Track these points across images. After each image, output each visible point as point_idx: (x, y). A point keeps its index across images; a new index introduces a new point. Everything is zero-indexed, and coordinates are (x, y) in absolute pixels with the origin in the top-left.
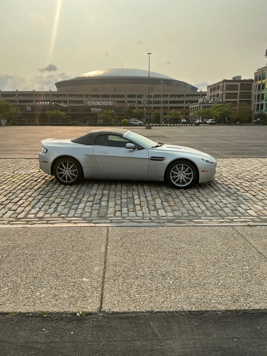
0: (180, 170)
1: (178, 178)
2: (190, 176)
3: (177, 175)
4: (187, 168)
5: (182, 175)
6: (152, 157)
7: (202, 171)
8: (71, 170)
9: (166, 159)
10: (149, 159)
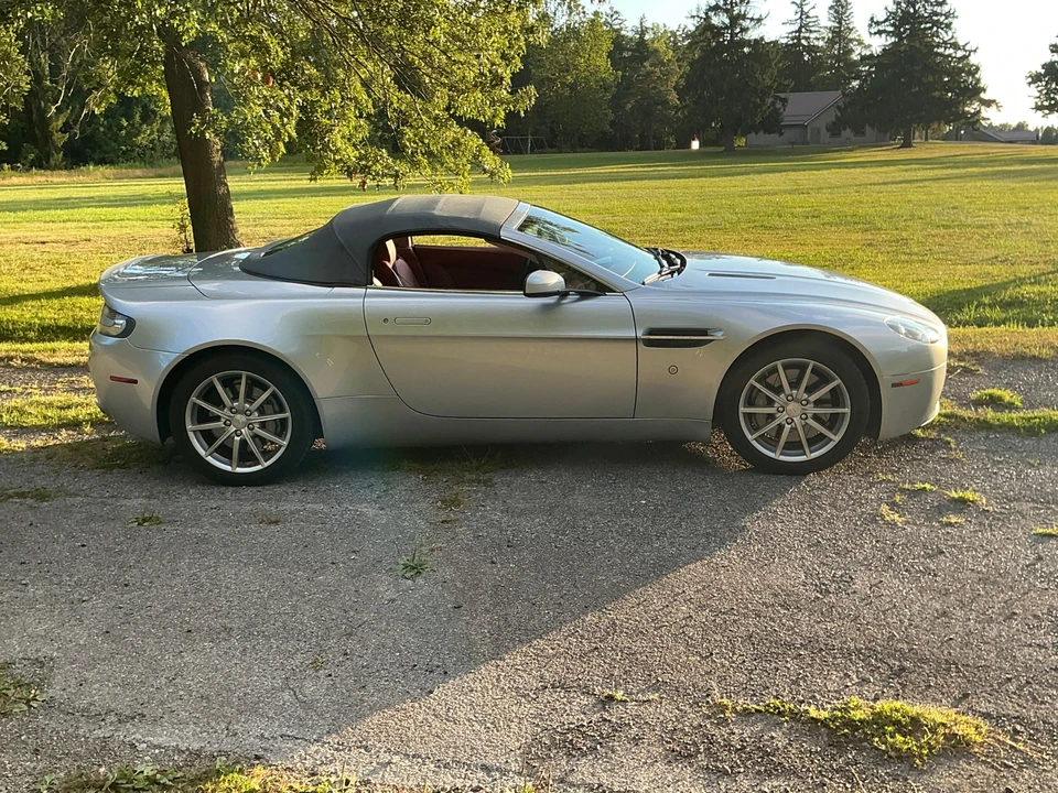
0: (779, 390)
1: (781, 427)
2: (835, 399)
3: (771, 417)
4: (803, 368)
5: (794, 410)
6: (652, 332)
7: (894, 385)
8: (256, 414)
9: (719, 335)
10: (637, 339)
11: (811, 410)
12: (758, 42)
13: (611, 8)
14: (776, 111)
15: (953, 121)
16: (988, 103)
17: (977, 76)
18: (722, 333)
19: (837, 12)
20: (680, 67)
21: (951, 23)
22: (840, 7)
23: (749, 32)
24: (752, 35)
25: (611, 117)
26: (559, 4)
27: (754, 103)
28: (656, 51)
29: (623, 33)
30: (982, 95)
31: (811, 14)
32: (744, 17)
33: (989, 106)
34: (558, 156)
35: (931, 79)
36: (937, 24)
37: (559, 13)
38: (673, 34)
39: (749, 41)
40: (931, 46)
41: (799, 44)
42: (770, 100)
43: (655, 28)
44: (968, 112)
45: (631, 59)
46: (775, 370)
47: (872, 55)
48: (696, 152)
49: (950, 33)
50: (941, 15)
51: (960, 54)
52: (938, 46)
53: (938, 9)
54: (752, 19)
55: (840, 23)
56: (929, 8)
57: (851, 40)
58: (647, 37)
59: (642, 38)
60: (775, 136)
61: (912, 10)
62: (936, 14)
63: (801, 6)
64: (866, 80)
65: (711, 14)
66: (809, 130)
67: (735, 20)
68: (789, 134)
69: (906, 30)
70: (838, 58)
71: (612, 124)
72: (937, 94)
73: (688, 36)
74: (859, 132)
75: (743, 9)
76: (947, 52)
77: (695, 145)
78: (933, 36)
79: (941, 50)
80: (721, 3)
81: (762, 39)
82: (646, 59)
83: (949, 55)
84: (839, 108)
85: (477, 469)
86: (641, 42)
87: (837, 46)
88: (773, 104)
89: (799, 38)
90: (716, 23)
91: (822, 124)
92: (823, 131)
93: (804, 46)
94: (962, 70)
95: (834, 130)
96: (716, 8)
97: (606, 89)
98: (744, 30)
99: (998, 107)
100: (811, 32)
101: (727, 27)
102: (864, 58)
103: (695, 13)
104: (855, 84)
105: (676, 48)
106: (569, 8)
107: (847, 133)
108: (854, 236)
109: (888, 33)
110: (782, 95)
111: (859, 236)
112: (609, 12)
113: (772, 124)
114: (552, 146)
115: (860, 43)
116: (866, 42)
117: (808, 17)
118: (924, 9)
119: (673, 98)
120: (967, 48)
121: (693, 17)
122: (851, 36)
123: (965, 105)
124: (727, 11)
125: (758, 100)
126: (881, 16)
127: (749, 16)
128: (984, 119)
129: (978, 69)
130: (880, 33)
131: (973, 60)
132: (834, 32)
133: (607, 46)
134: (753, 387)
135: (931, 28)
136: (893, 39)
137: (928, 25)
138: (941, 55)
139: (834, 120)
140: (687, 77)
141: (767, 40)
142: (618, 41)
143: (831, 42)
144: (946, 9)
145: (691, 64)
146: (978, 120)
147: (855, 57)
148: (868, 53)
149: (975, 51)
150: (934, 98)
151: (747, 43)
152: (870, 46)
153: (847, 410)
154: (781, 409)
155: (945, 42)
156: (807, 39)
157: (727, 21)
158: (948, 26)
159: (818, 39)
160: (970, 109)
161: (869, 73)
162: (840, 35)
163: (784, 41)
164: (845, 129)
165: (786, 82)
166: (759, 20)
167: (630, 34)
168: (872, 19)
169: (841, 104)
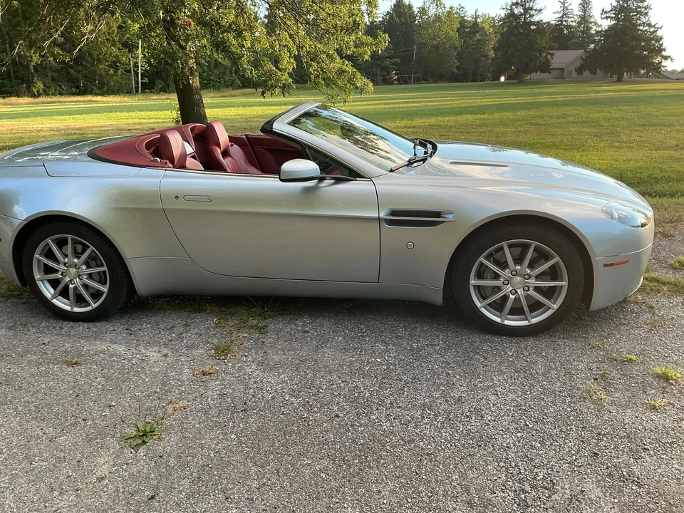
0: (503, 265)
1: (506, 297)
3: (498, 289)
5: (518, 283)
6: (394, 213)
7: (605, 265)
8: (84, 267)
9: (450, 217)
10: (379, 219)
11: (533, 282)
12: (539, 23)
13: (460, 5)
14: (548, 60)
15: (646, 67)
16: (666, 58)
17: (661, 42)
18: (453, 215)
19: (583, 6)
20: (496, 36)
21: (648, 12)
22: (585, 4)
23: (534, 17)
24: (536, 19)
25: (457, 64)
26: (431, 3)
27: (536, 56)
28: (483, 28)
29: (465, 18)
30: (664, 53)
31: (569, 8)
32: (532, 9)
33: (666, 59)
34: (427, 85)
35: (634, 43)
36: (640, 13)
37: (431, 8)
38: (493, 19)
39: (534, 22)
40: (635, 25)
41: (562, 24)
42: (545, 54)
43: (484, 15)
44: (655, 63)
45: (470, 33)
46: (501, 249)
47: (602, 31)
48: (503, 83)
49: (647, 18)
50: (643, 8)
51: (652, 30)
52: (639, 25)
53: (641, 4)
54: (536, 10)
55: (585, 13)
56: (636, 4)
57: (591, 23)
58: (479, 20)
59: (476, 21)
60: (546, 75)
61: (626, 5)
62: (639, 7)
63: (563, 3)
64: (598, 44)
65: (514, 7)
66: (565, 71)
67: (526, 10)
68: (554, 73)
69: (621, 16)
70: (583, 32)
71: (457, 67)
72: (637, 52)
73: (501, 20)
74: (594, 73)
75: (531, 4)
76: (645, 29)
77: (502, 79)
78: (637, 20)
79: (641, 28)
80: (519, 1)
81: (542, 21)
82: (477, 32)
83: (646, 31)
84: (582, 59)
85: (260, 315)
86: (475, 24)
87: (582, 26)
88: (546, 56)
89: (562, 21)
90: (516, 13)
91: (573, 68)
92: (574, 72)
93: (564, 25)
94: (652, 39)
95: (580, 71)
96: (516, 4)
97: (455, 48)
98: (532, 16)
99: (671, 60)
100: (569, 17)
101: (522, 14)
102: (597, 32)
103: (504, 7)
104: (592, 46)
105: (494, 26)
106: (437, 4)
107: (587, 73)
108: (586, 130)
109: (612, 18)
110: (551, 52)
111: (590, 130)
112: (458, 7)
113: (545, 68)
114: (424, 80)
115: (596, 24)
116: (599, 24)
117: (567, 9)
118: (633, 5)
119: (492, 54)
120: (656, 26)
121: (504, 9)
122: (591, 20)
123: (653, 59)
124: (522, 5)
125: (538, 54)
126: (608, 8)
127: (535, 8)
128: (664, 66)
129: (661, 38)
130: (607, 18)
131: (659, 33)
132: (581, 18)
133: (456, 25)
134: (482, 264)
135: (636, 15)
136: (614, 22)
137: (635, 14)
138: (641, 30)
139: (579, 65)
140: (499, 41)
141: (544, 22)
142: (463, 22)
143: (580, 23)
144: (645, 4)
145: (501, 35)
146: (660, 67)
147: (593, 32)
148: (600, 29)
149: (661, 28)
150: (636, 54)
151: (533, 23)
152: (601, 26)
153: (565, 283)
154: (506, 282)
155: (644, 23)
156: (566, 21)
157: (522, 11)
158: (646, 14)
159: (572, 21)
160: (656, 61)
161: (600, 40)
162: (585, 19)
163: (554, 22)
164: (585, 71)
165: (554, 45)
166: (540, 11)
167: (470, 19)
168: (603, 10)
169: (584, 57)
